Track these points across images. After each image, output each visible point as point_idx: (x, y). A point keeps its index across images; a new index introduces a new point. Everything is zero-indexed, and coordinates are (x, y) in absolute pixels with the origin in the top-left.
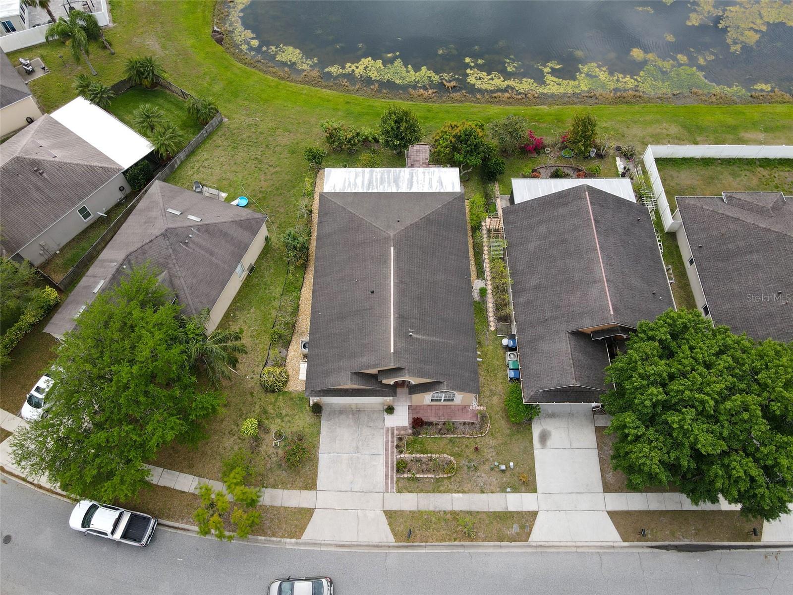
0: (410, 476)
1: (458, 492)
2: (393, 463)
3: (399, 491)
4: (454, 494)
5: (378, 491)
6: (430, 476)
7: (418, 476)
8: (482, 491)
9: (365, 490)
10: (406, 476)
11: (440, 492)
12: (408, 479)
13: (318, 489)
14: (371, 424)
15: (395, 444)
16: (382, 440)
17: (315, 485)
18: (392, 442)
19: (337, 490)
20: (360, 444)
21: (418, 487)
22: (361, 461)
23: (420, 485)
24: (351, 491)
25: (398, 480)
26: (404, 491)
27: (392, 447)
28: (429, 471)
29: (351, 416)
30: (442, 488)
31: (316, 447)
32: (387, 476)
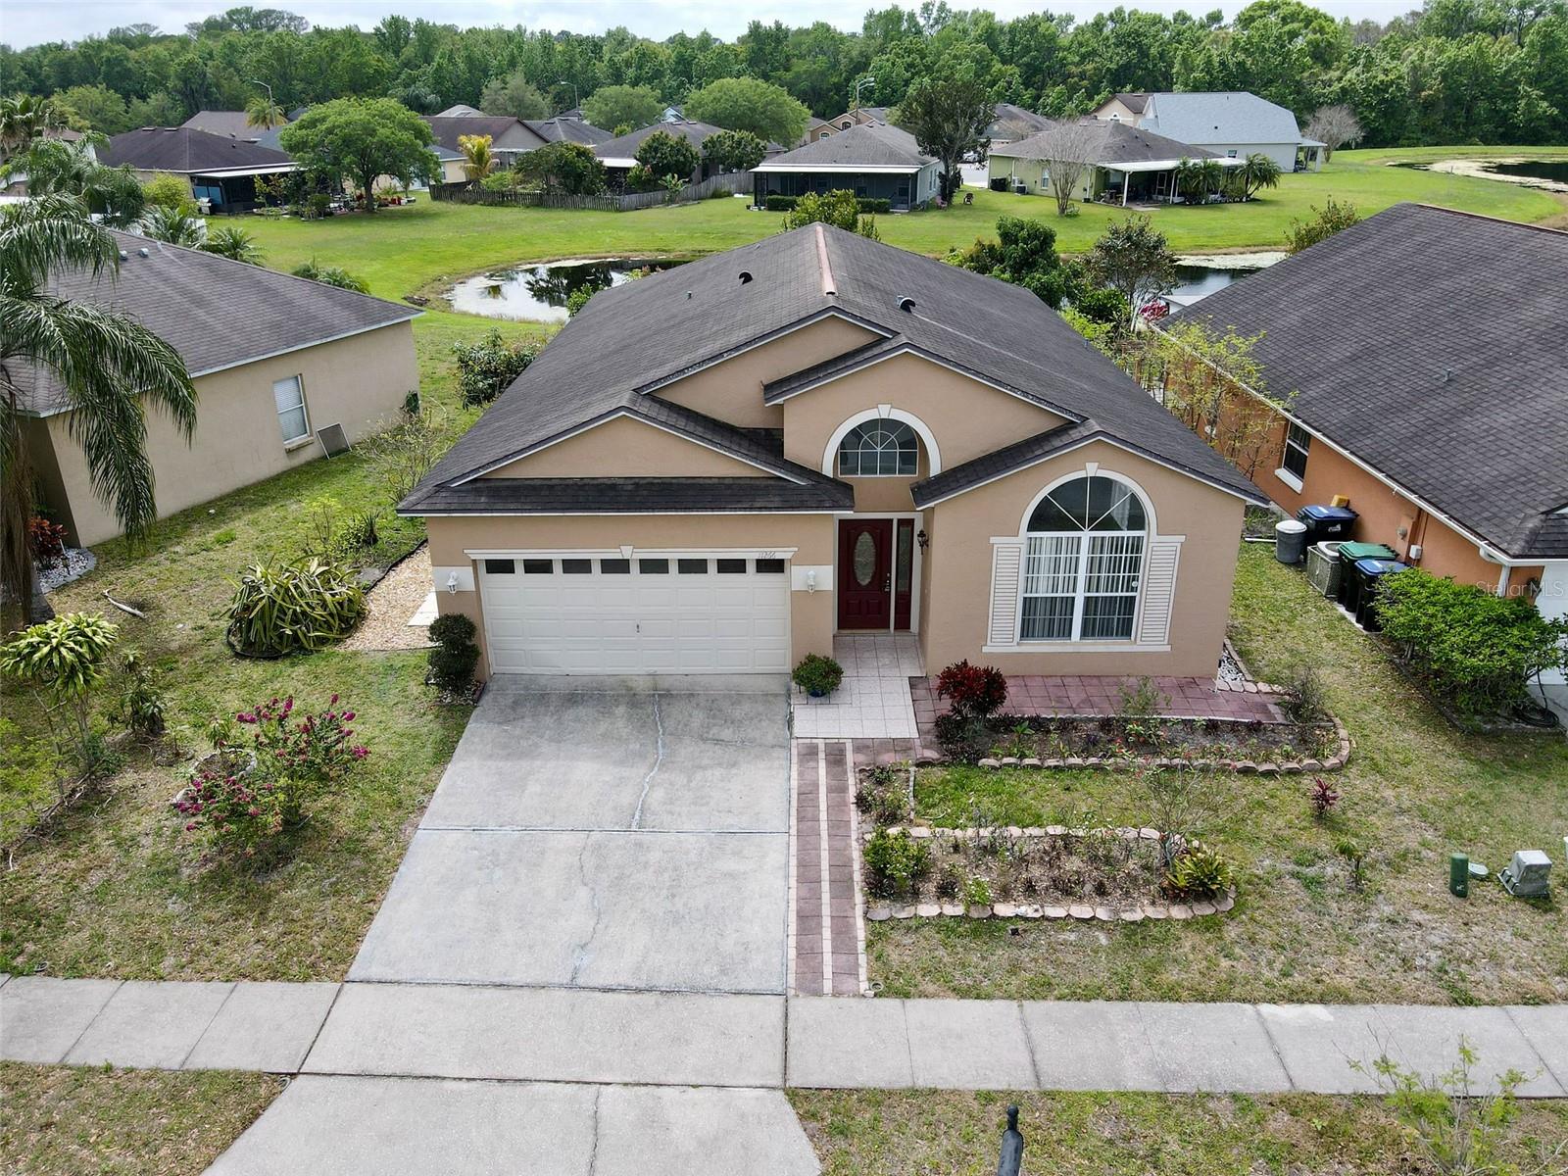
0: (950, 910)
1: (1295, 997)
2: (847, 864)
3: (892, 986)
4: (1266, 1008)
5: (749, 986)
6: (1081, 911)
7: (1003, 910)
8: (1452, 988)
9: (662, 982)
10: (928, 909)
11: (1170, 995)
12: (939, 922)
13: (354, 972)
14: (727, 734)
15: (852, 792)
16: (784, 774)
17: (347, 958)
18: (838, 789)
19: (474, 975)
20: (658, 794)
21: (1014, 969)
22: (654, 856)
23: (1025, 955)
24: (571, 986)
25: (879, 933)
26: (931, 988)
27: (837, 807)
28: (1066, 889)
29: (621, 710)
30: (1171, 975)
31: (408, 807)
32: (808, 919)
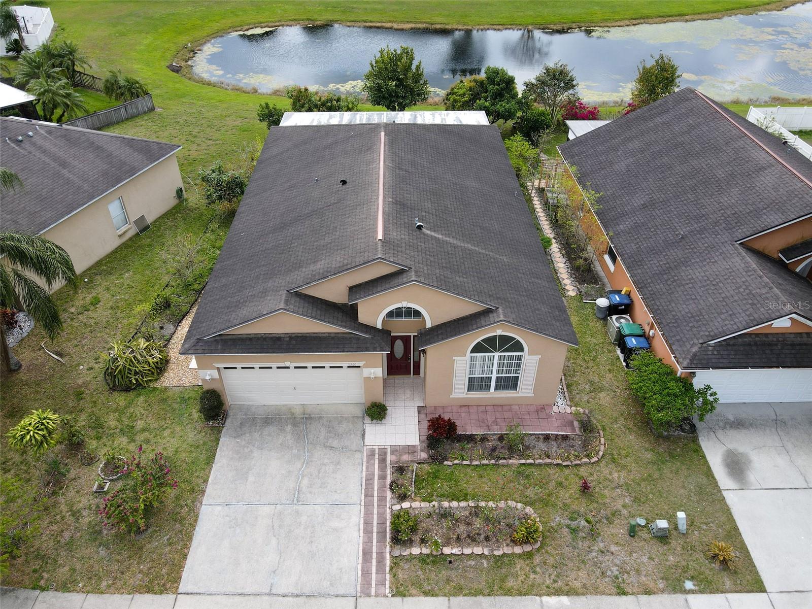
0: (426, 551)
1: (558, 592)
2: (384, 523)
3: (399, 591)
4: (545, 599)
5: (341, 592)
6: (478, 550)
7: (447, 551)
8: (618, 587)
9: (307, 591)
10: (416, 551)
11: (508, 593)
12: (422, 558)
13: (181, 589)
14: (335, 443)
15: (389, 480)
16: (359, 470)
17: (177, 580)
18: (383, 477)
19: (230, 589)
20: (305, 482)
21: (448, 581)
22: (304, 519)
23: (453, 574)
24: (270, 594)
25: (396, 562)
26: (414, 592)
27: (382, 488)
28: (473, 539)
29: (289, 428)
30: (511, 583)
31: (197, 492)
32: (366, 554)
